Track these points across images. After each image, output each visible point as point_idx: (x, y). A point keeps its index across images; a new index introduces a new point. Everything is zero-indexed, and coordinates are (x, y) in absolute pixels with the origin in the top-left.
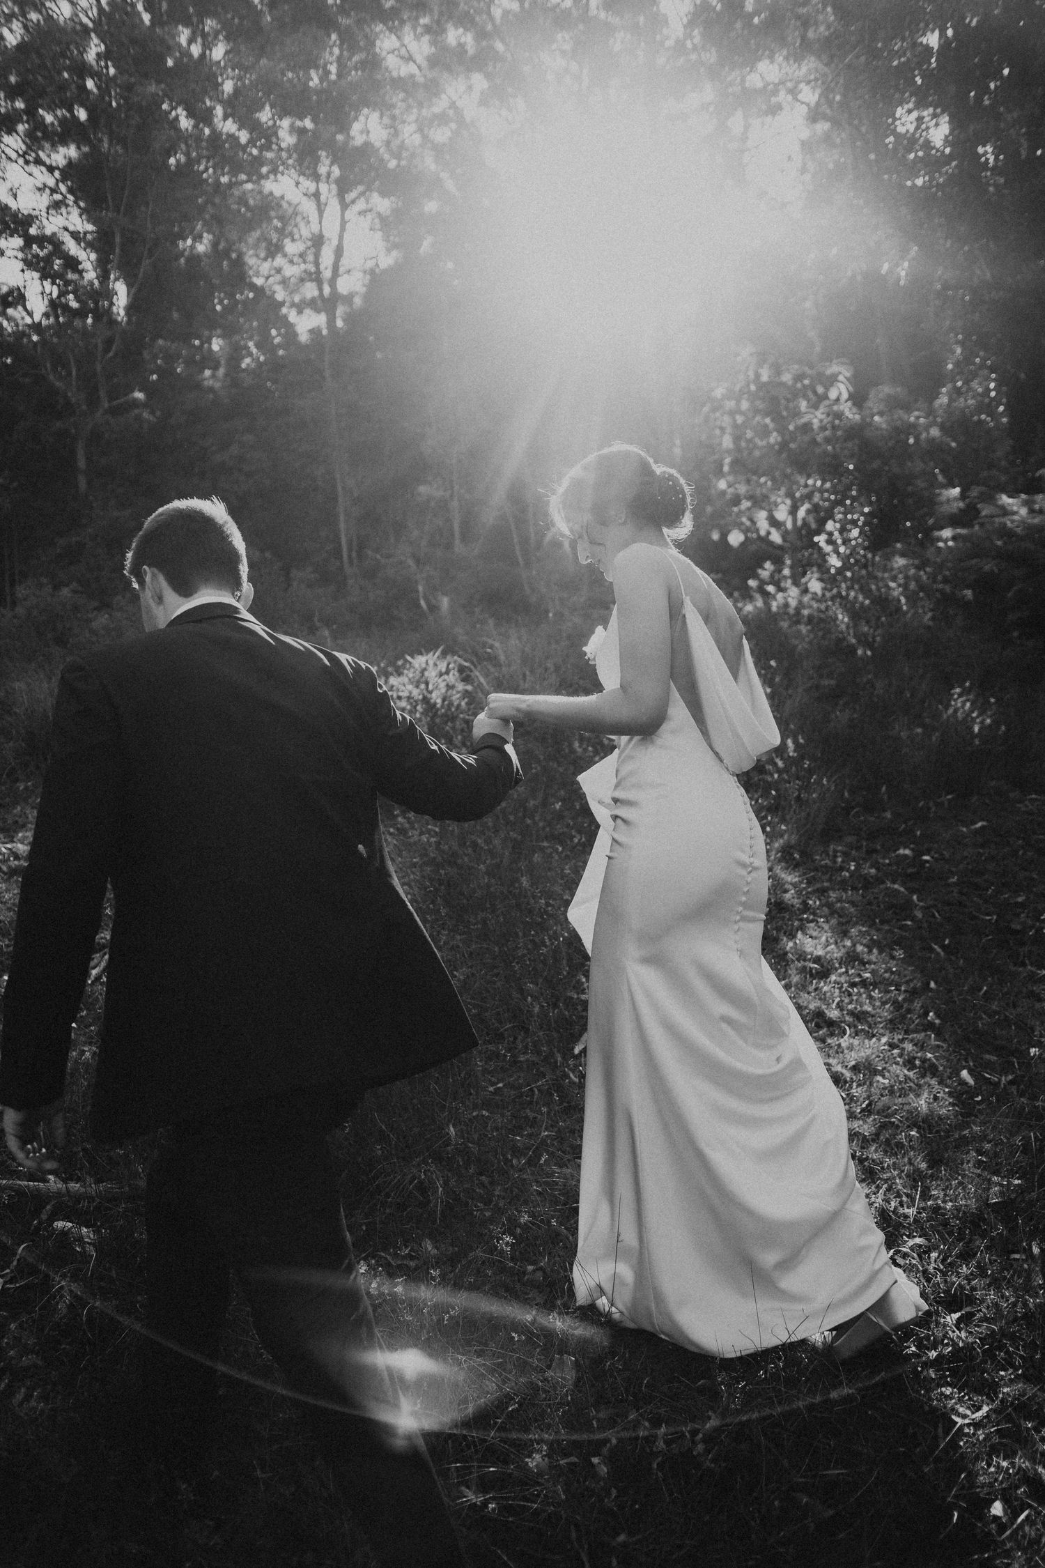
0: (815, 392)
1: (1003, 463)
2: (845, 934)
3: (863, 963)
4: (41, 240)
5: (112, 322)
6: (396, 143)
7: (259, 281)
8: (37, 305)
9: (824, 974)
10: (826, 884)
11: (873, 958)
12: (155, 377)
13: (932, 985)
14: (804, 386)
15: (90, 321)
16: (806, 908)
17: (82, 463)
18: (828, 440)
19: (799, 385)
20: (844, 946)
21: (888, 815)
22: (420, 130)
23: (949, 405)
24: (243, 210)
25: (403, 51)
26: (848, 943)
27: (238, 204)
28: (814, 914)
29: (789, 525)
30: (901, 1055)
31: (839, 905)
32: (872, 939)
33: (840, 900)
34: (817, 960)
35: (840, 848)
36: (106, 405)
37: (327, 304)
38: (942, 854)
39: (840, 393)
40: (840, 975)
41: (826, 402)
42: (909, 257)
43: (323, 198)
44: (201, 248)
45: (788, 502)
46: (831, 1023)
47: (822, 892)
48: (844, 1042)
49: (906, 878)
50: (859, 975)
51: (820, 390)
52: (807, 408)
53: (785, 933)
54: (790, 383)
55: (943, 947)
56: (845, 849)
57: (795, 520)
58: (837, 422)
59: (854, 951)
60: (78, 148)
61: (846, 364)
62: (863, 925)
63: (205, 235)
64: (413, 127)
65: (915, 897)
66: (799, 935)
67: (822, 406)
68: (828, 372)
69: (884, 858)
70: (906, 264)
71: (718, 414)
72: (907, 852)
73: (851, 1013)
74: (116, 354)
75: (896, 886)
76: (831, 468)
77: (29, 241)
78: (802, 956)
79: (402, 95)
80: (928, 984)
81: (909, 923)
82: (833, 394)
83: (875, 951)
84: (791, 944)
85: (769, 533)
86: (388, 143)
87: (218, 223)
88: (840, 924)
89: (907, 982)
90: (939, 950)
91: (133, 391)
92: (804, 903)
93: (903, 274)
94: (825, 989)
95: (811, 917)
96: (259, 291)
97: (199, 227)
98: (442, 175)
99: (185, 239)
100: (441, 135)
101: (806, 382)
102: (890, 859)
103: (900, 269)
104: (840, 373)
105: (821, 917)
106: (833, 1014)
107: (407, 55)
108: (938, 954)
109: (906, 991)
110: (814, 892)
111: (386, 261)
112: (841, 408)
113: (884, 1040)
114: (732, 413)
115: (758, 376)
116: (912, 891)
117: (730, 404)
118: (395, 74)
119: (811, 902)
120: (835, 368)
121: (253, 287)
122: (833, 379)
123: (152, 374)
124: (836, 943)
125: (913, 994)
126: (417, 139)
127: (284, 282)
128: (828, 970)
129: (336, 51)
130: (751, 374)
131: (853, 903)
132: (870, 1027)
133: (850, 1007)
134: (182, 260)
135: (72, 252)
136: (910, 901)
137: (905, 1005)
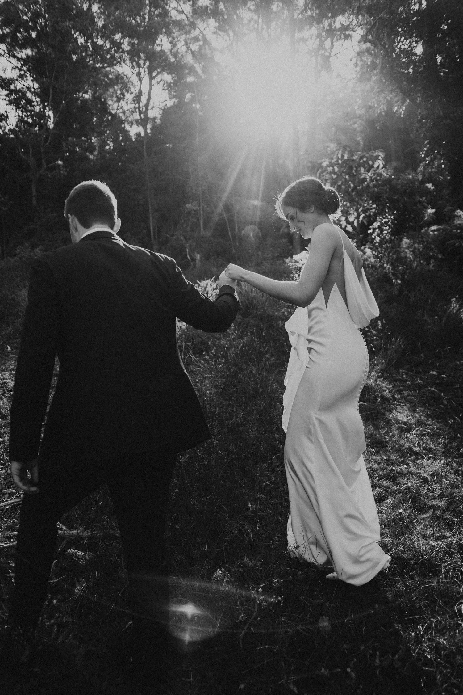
0: (368, 164)
1: (447, 197)
2: (414, 411)
3: (426, 425)
4: (16, 92)
5: (48, 129)
6: (174, 50)
7: (113, 112)
8: (12, 121)
9: (409, 430)
10: (401, 388)
11: (429, 423)
12: (68, 154)
13: (459, 435)
14: (364, 161)
15: (37, 128)
16: (394, 399)
17: (34, 192)
18: (375, 186)
19: (361, 161)
20: (415, 417)
21: (422, 355)
22: (186, 44)
23: (424, 171)
24: (106, 80)
25: (179, 9)
26: (417, 416)
27: (104, 77)
28: (398, 401)
29: (356, 224)
30: (452, 469)
31: (409, 398)
32: (427, 414)
33: (409, 395)
34: (405, 423)
35: (404, 371)
36: (45, 167)
37: (143, 122)
38: (450, 374)
39: (379, 165)
40: (417, 430)
41: (373, 169)
42: (406, 104)
43: (142, 76)
44: (86, 96)
45: (356, 214)
46: (416, 453)
47: (400, 392)
48: (424, 462)
49: (437, 385)
50: (425, 431)
51: (371, 163)
52: (364, 171)
53: (387, 411)
54: (358, 160)
55: (460, 418)
56: (406, 371)
57: (358, 221)
58: (378, 178)
59: (421, 419)
60: (32, 50)
61: (382, 151)
62: (422, 408)
63: (89, 91)
64: (183, 43)
65: (442, 394)
66: (394, 411)
67: (371, 171)
68: (375, 155)
69: (424, 375)
70: (404, 108)
71: (324, 174)
72: (435, 373)
73: (424, 449)
74: (49, 144)
75: (433, 389)
76: (376, 198)
77: (11, 92)
78: (397, 421)
79: (177, 29)
80: (457, 435)
81: (442, 406)
82: (376, 165)
83: (430, 419)
84: (391, 416)
85: (346, 227)
86: (171, 51)
87: (95, 85)
88: (411, 407)
89: (447, 434)
90: (458, 419)
91: (57, 160)
92: (393, 396)
93: (403, 112)
94: (411, 437)
95: (398, 403)
96: (114, 116)
97: (86, 87)
98: (195, 65)
99: (79, 93)
100: (195, 47)
101: (365, 159)
102: (427, 376)
103: (401, 110)
104: (379, 156)
105: (402, 403)
106: (417, 449)
107: (181, 10)
108: (457, 420)
109: (448, 438)
110: (396, 391)
111: (170, 104)
112: (380, 171)
113: (442, 462)
114: (331, 173)
115: (343, 156)
116: (441, 391)
117: (330, 169)
118: (174, 19)
119: (396, 396)
120: (377, 153)
121: (111, 114)
122: (377, 158)
123: (66, 153)
124: (412, 416)
125: (452, 439)
126: (184, 49)
127: (124, 112)
128: (410, 428)
129: (148, 8)
130: (340, 156)
131: (414, 396)
132: (435, 455)
133: (424, 446)
134: (79, 102)
135: (30, 97)
136: (440, 395)
137: (449, 445)
